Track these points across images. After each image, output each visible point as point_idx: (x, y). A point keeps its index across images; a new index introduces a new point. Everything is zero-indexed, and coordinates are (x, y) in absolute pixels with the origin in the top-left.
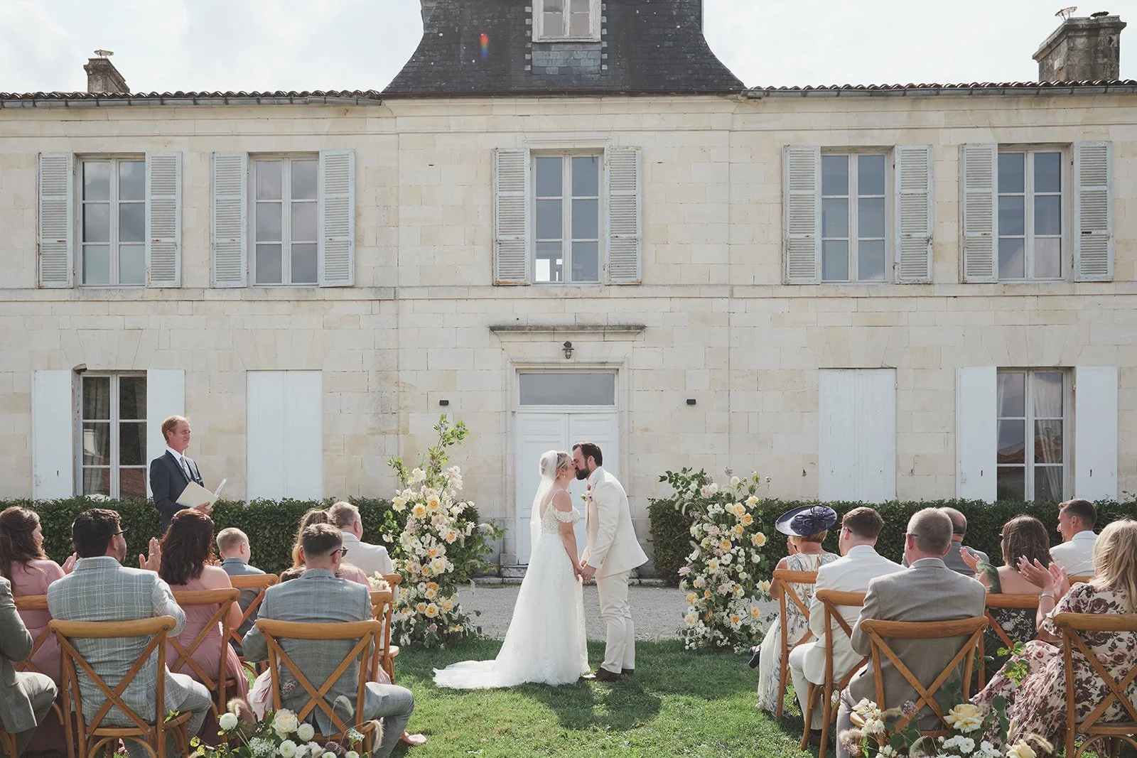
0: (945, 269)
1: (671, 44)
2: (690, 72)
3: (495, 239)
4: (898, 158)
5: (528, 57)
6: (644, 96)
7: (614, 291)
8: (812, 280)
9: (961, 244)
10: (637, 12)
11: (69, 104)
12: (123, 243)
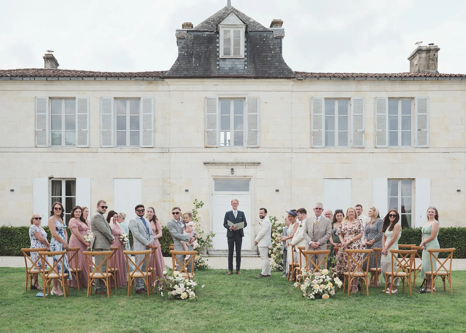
0: (369, 142)
1: (270, 59)
2: (277, 70)
3: (205, 130)
4: (352, 102)
5: (218, 63)
6: (260, 79)
7: (249, 150)
8: (321, 146)
9: (375, 134)
10: (258, 46)
11: (48, 79)
12: (67, 130)
